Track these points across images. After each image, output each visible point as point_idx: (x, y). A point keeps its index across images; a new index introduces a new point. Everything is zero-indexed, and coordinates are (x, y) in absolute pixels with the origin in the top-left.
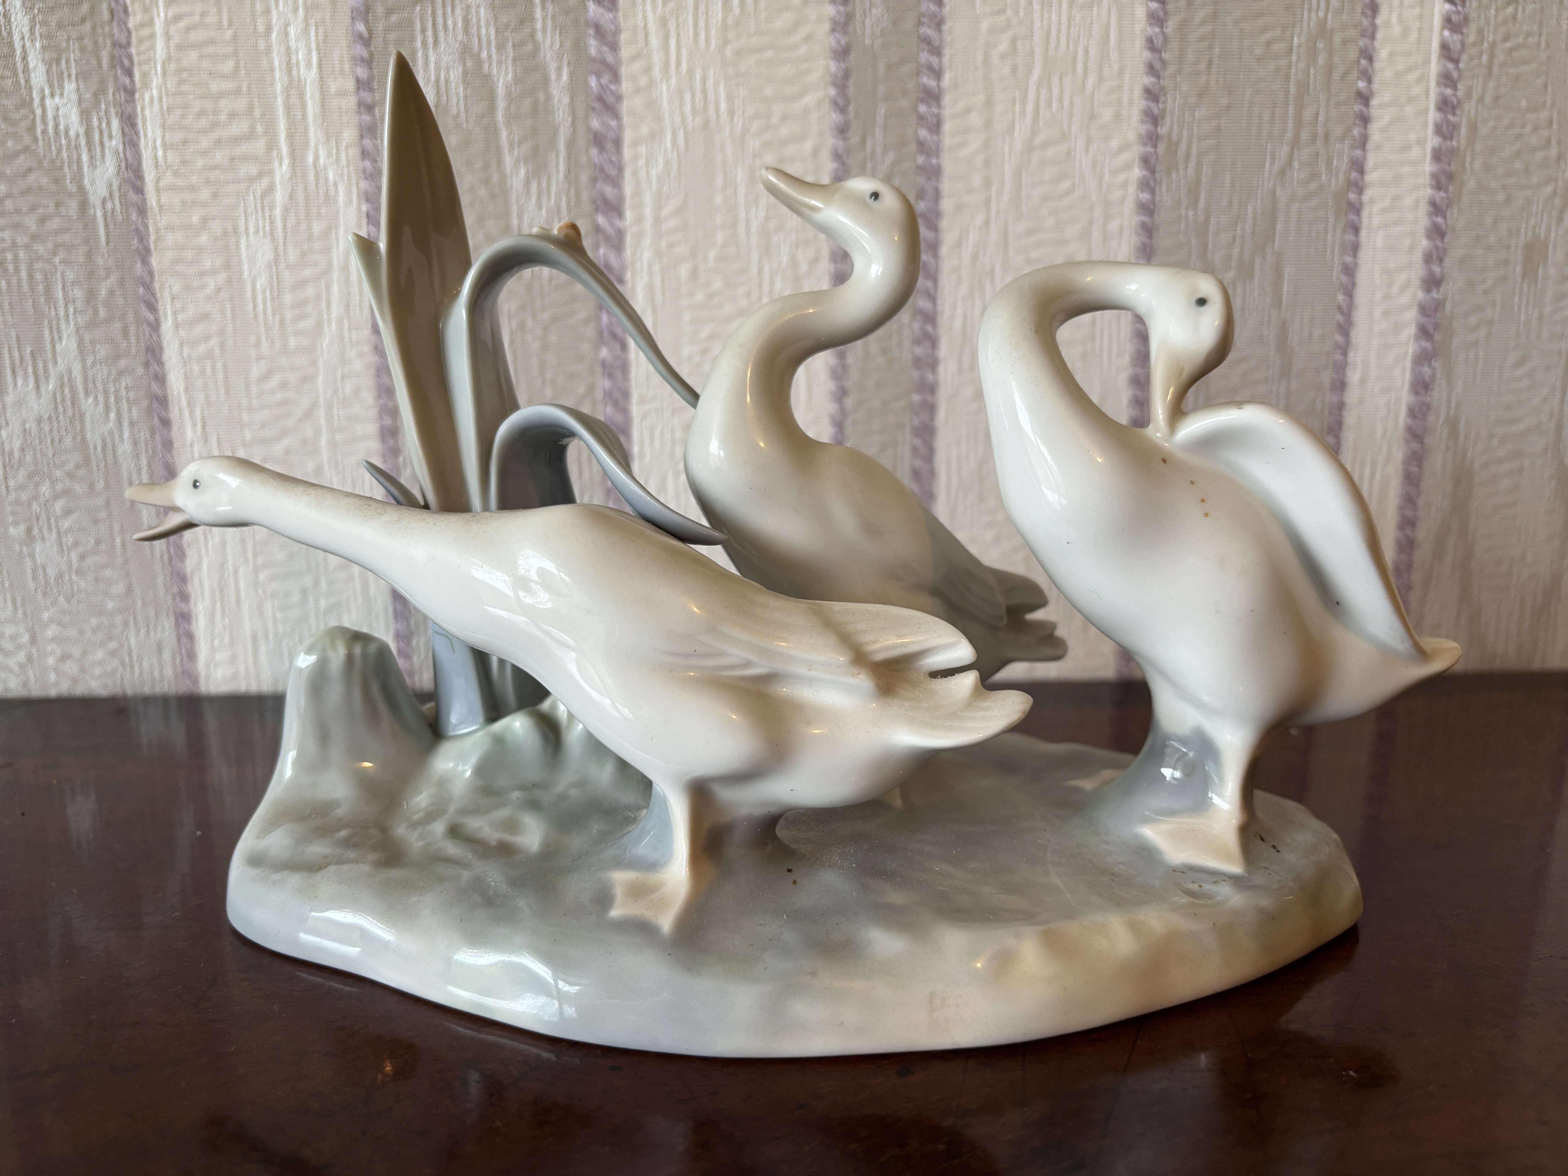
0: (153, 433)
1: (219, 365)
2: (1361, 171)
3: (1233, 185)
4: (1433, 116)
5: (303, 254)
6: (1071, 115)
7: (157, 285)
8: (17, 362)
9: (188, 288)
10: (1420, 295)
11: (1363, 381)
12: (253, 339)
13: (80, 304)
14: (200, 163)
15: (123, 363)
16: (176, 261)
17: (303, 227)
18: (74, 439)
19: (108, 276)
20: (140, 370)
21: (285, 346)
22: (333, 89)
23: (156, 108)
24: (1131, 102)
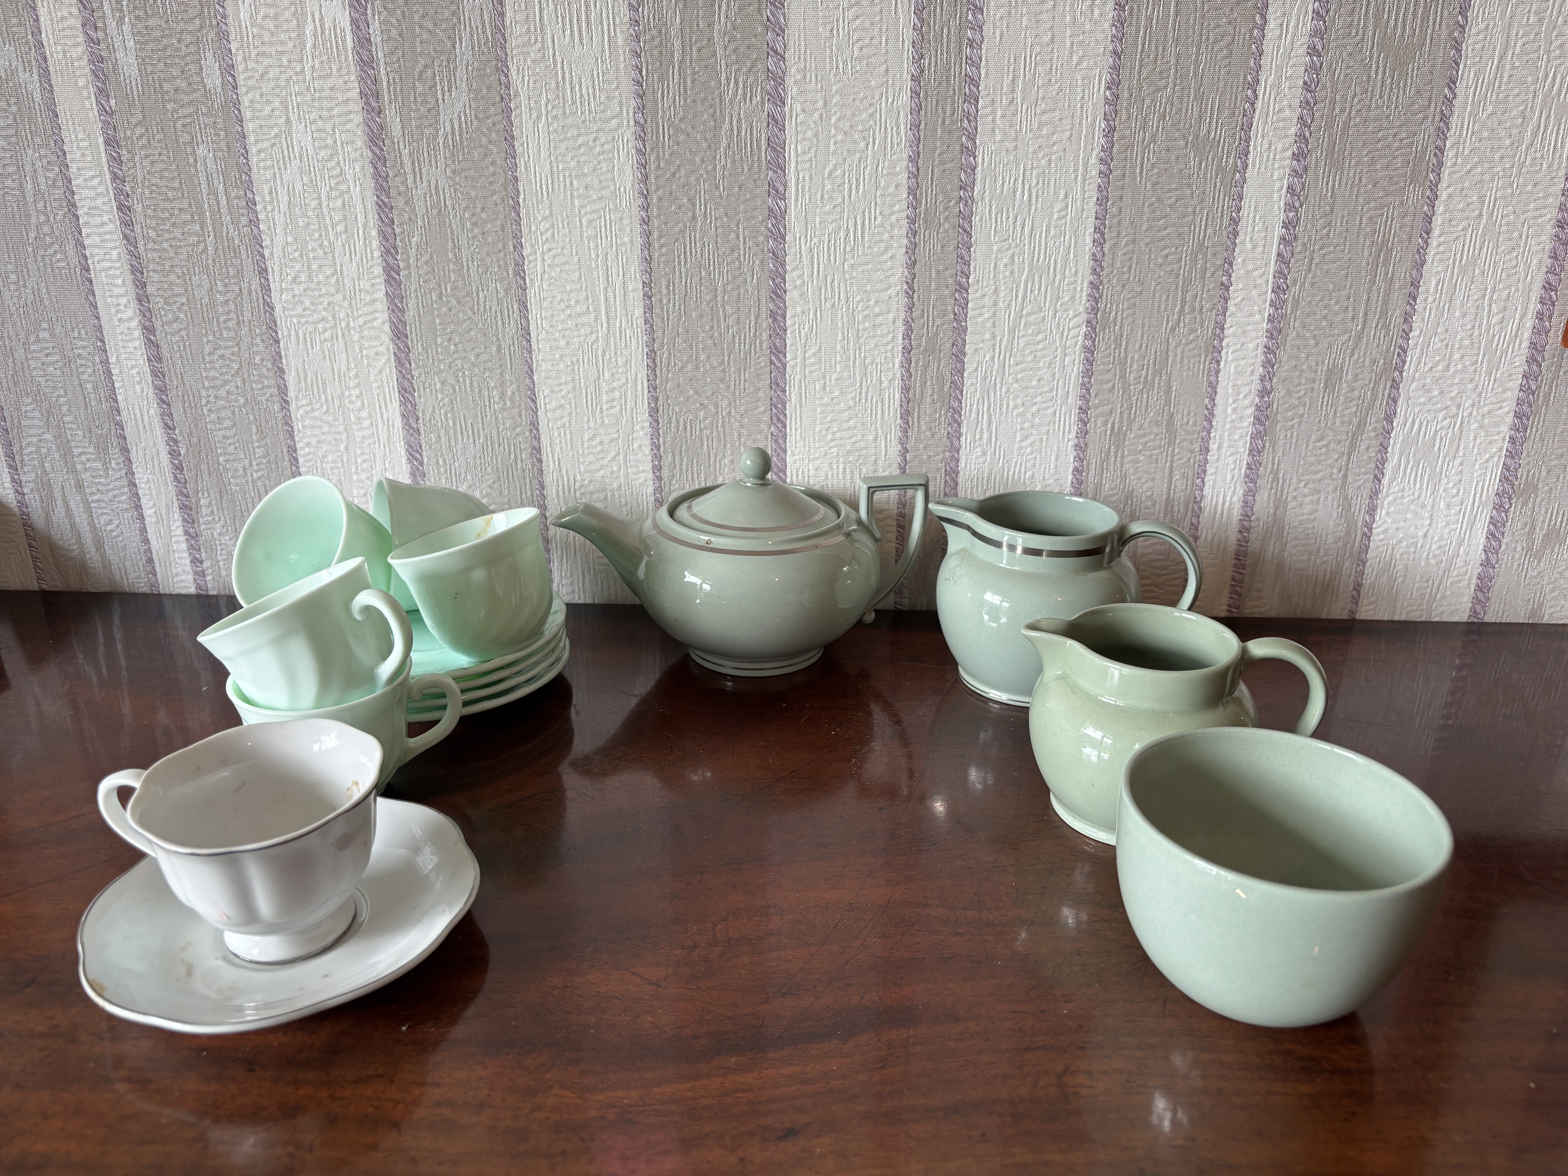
0: (533, 466)
1: (568, 432)
2: (1222, 329)
3: (1142, 336)
4: (1270, 295)
5: (613, 374)
6: (1045, 297)
7: (536, 390)
8: (464, 428)
9: (552, 391)
10: (1257, 400)
11: (1219, 448)
12: (586, 419)
13: (496, 399)
14: (560, 327)
15: (518, 430)
16: (546, 378)
17: (613, 360)
18: (493, 467)
19: (511, 385)
20: (527, 434)
21: (603, 422)
22: (630, 288)
23: (538, 298)
24: (1082, 290)
